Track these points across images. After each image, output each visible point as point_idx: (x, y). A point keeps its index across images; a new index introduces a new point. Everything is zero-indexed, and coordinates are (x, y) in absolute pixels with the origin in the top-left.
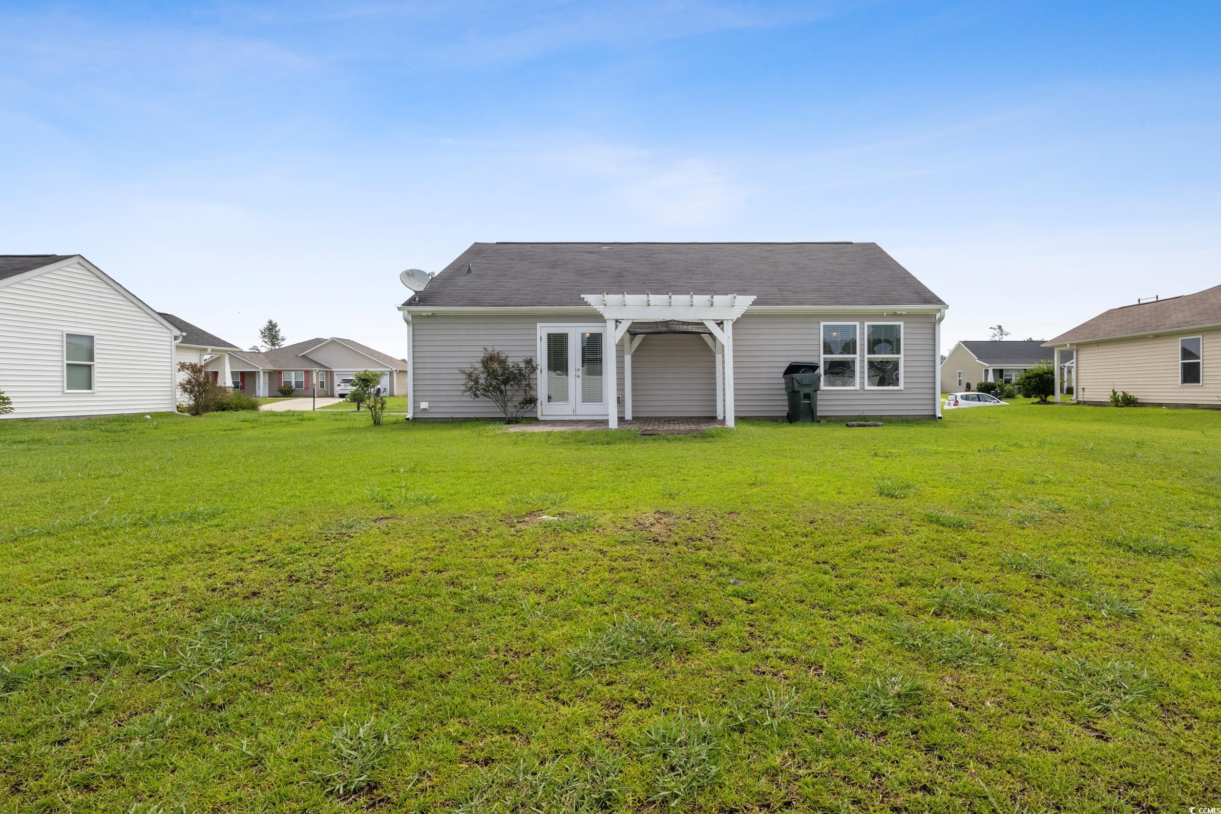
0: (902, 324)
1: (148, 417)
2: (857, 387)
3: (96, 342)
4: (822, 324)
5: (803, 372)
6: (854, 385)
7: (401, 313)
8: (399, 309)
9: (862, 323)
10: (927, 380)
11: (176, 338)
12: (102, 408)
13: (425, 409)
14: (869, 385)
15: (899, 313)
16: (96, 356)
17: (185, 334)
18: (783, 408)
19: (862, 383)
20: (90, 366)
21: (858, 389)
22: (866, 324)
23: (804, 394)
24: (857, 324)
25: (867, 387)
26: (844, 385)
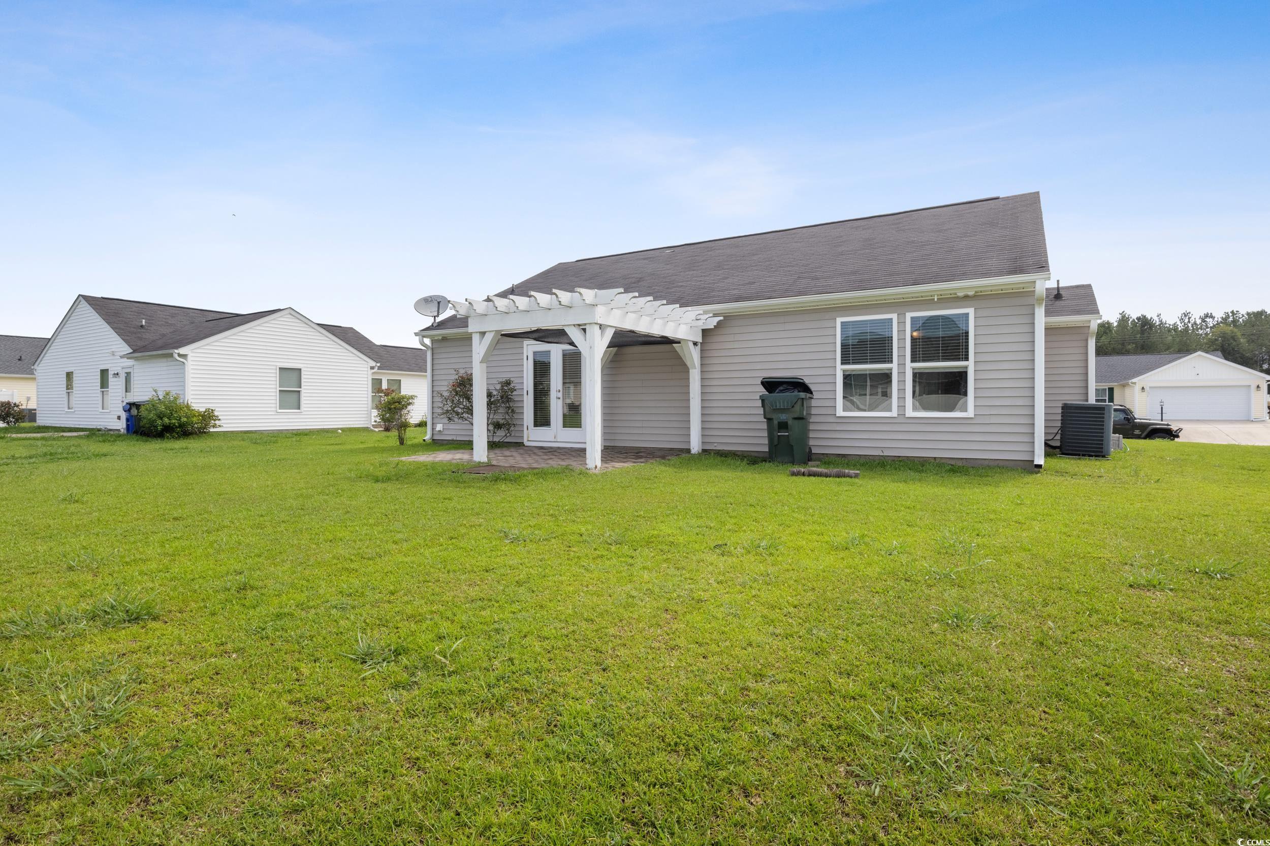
0: (971, 311)
1: (340, 431)
2: (894, 413)
3: (303, 373)
4: (839, 320)
5: (781, 391)
6: (891, 411)
7: (418, 337)
8: (416, 334)
9: (901, 315)
10: (1020, 402)
11: (372, 368)
12: (308, 424)
13: (440, 431)
14: (915, 409)
15: (961, 294)
16: (303, 384)
17: (378, 365)
18: (760, 442)
19: (902, 407)
20: (299, 392)
21: (896, 415)
22: (909, 315)
23: (779, 423)
24: (894, 317)
25: (910, 413)
26: (871, 409)
